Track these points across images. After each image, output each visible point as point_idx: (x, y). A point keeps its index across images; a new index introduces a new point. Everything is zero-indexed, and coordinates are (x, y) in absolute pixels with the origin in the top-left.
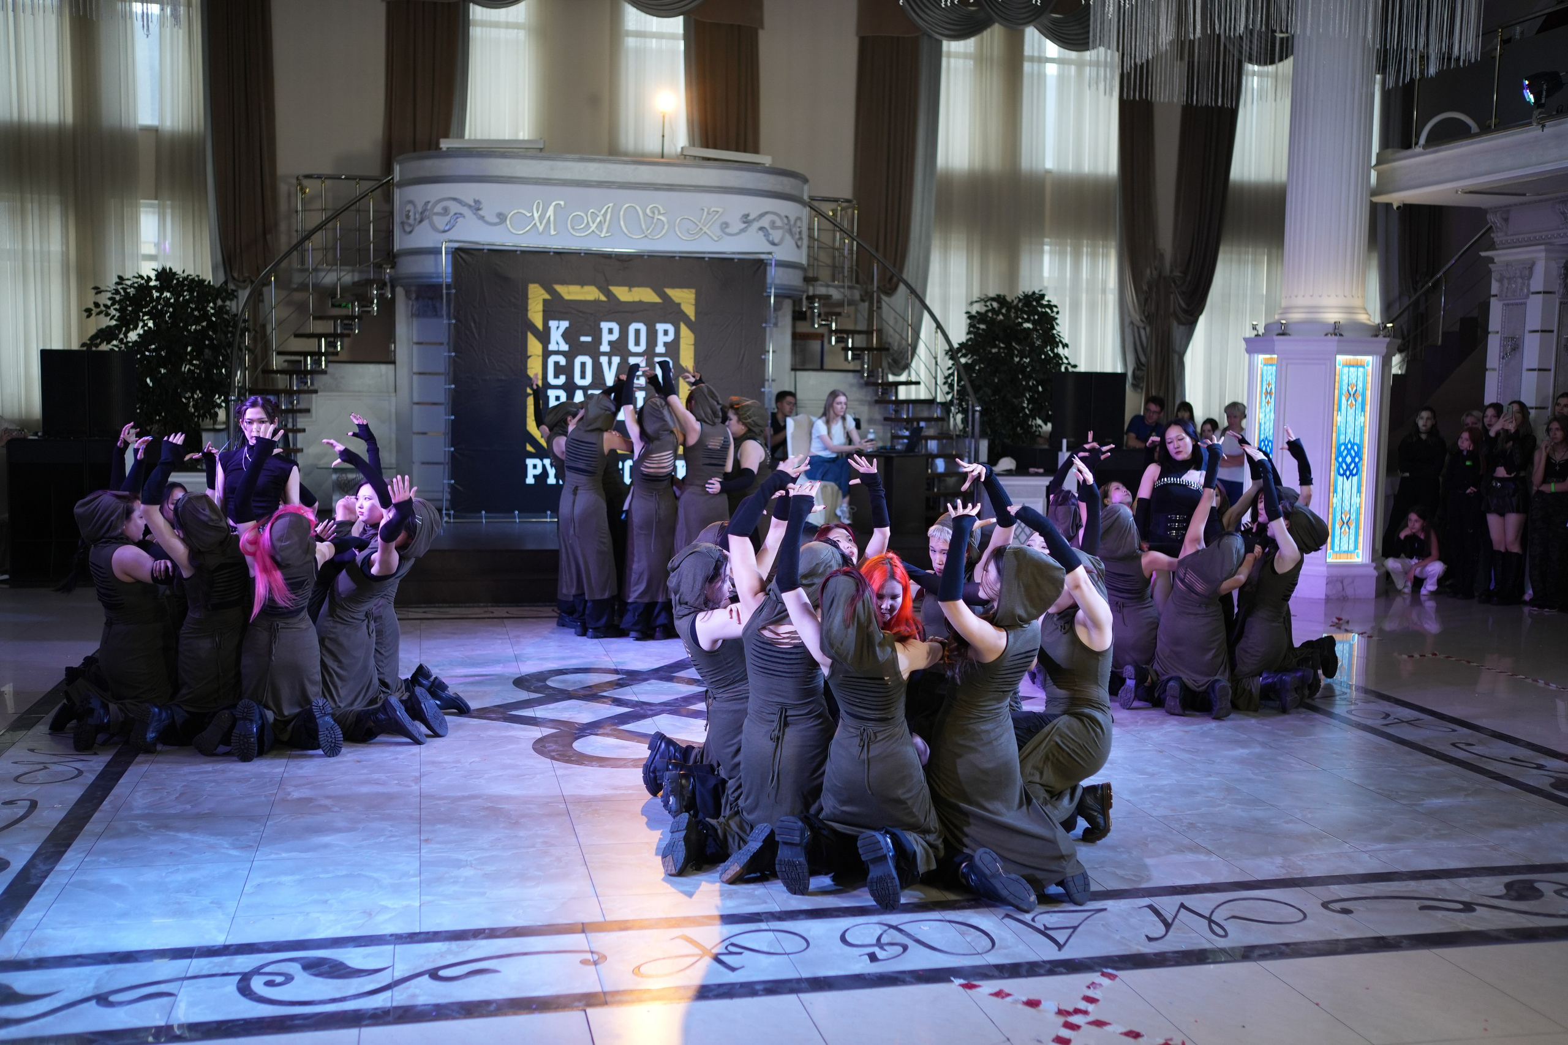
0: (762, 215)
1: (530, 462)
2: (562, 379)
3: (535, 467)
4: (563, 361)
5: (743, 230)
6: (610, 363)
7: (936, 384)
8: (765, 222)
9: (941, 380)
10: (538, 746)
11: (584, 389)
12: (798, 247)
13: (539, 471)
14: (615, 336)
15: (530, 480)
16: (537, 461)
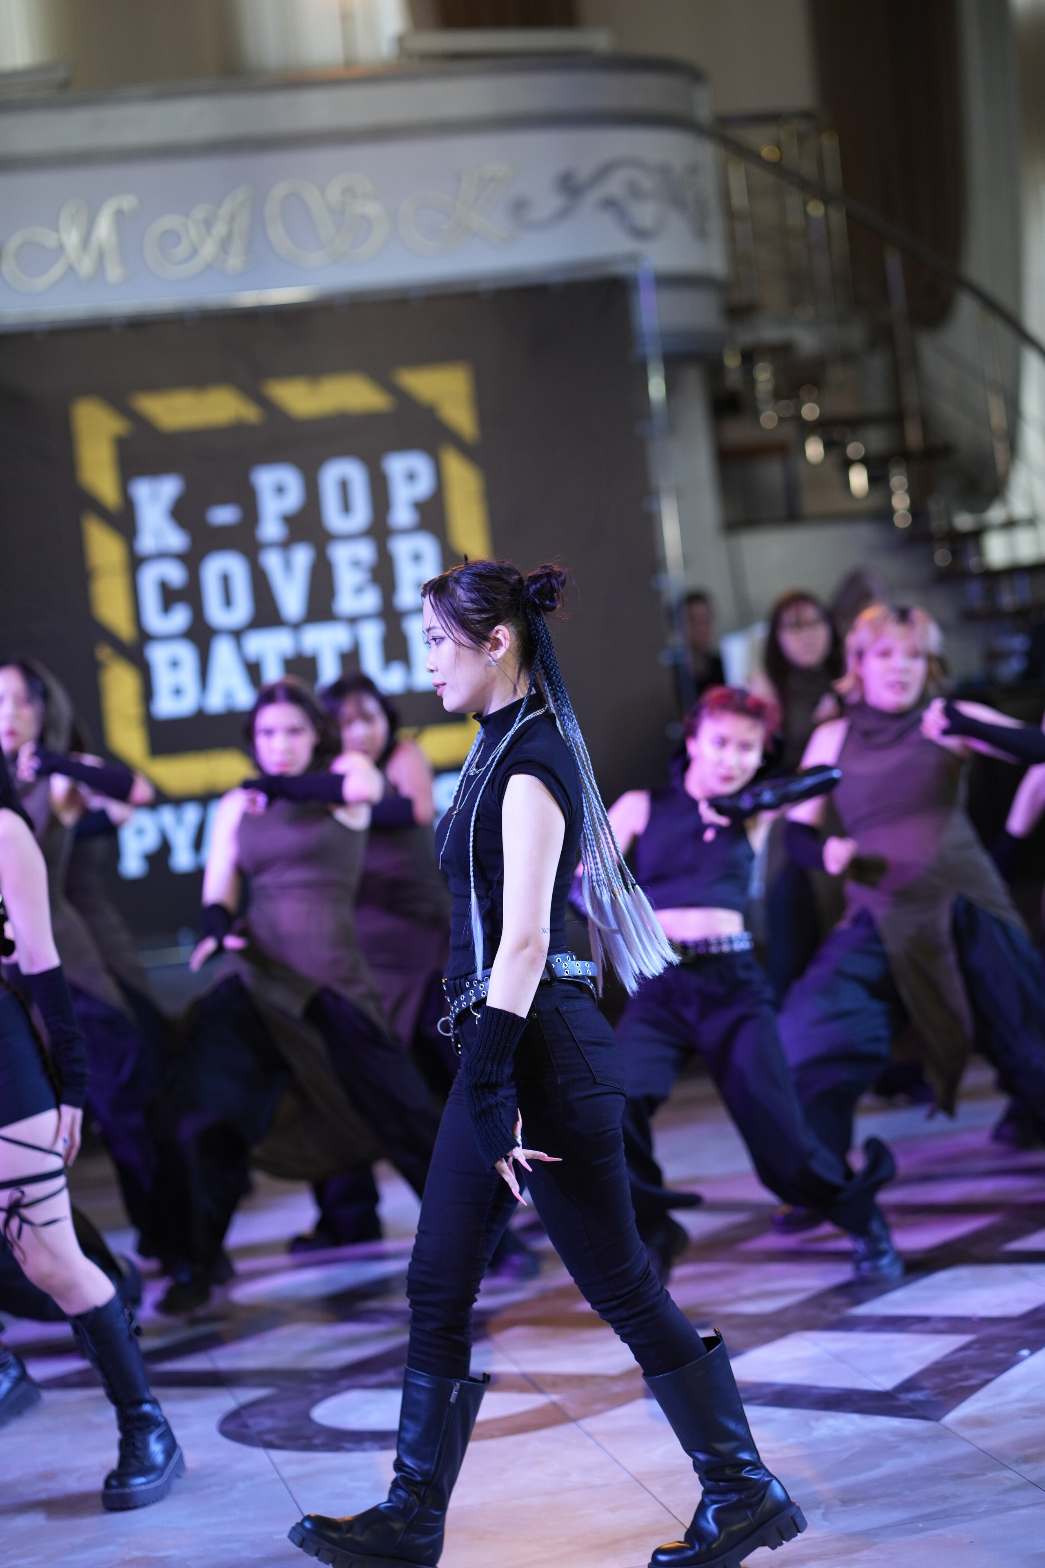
0: (604, 171)
2: (180, 618)
3: (140, 832)
4: (175, 574)
5: (563, 214)
6: (288, 565)
8: (614, 186)
10: (232, 1427)
11: (237, 635)
12: (701, 233)
13: (150, 842)
14: (293, 499)
16: (145, 818)
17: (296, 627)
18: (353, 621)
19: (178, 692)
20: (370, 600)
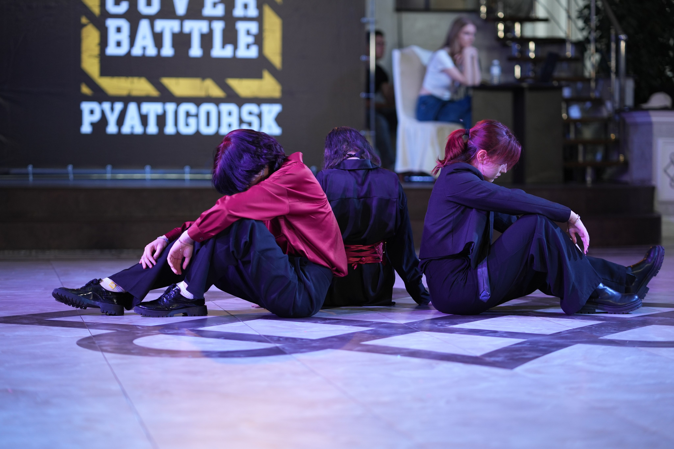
1: (86, 107)
3: (92, 112)
7: (569, 17)
9: (574, 14)
10: (85, 343)
11: (152, 19)
13: (97, 117)
15: (86, 128)
16: (94, 106)
17: (182, 19)
18: (211, 19)
19: (119, 44)
20: (220, 11)
